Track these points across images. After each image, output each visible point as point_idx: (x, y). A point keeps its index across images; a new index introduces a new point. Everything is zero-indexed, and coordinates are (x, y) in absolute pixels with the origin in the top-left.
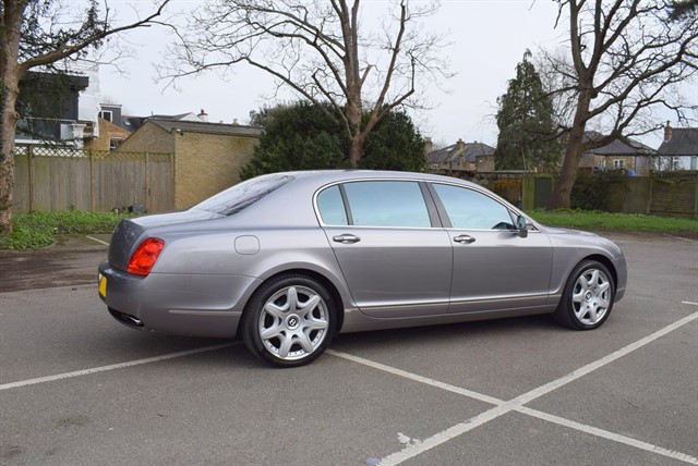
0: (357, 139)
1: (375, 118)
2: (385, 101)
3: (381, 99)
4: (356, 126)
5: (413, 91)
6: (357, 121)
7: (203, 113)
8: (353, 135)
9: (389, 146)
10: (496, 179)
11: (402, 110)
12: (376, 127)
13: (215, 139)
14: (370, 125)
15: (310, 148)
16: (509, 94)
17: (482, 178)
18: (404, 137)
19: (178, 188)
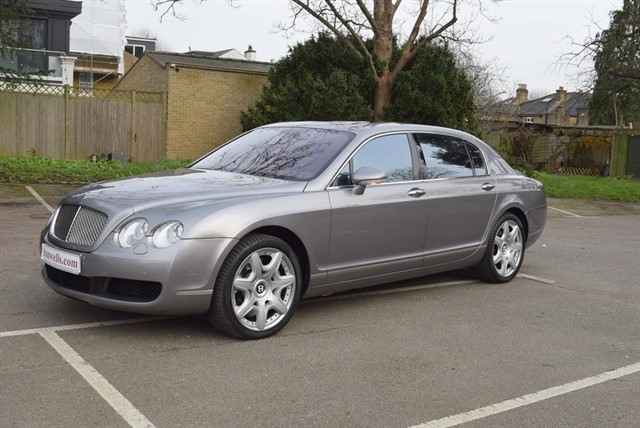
0: (384, 80)
1: (407, 54)
2: (421, 33)
3: (416, 30)
4: (384, 64)
5: (454, 20)
6: (385, 57)
7: (250, 50)
8: (380, 75)
9: (423, 89)
10: (580, 135)
11: (442, 44)
12: (408, 65)
13: (219, 76)
14: (401, 63)
15: (319, 90)
16: (611, 30)
17: (561, 134)
18: (442, 78)
19: (171, 134)
